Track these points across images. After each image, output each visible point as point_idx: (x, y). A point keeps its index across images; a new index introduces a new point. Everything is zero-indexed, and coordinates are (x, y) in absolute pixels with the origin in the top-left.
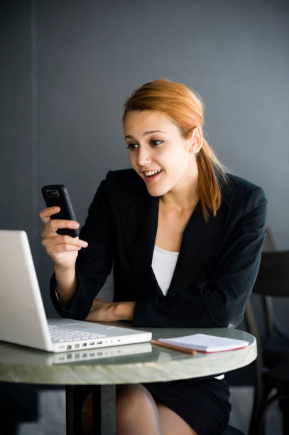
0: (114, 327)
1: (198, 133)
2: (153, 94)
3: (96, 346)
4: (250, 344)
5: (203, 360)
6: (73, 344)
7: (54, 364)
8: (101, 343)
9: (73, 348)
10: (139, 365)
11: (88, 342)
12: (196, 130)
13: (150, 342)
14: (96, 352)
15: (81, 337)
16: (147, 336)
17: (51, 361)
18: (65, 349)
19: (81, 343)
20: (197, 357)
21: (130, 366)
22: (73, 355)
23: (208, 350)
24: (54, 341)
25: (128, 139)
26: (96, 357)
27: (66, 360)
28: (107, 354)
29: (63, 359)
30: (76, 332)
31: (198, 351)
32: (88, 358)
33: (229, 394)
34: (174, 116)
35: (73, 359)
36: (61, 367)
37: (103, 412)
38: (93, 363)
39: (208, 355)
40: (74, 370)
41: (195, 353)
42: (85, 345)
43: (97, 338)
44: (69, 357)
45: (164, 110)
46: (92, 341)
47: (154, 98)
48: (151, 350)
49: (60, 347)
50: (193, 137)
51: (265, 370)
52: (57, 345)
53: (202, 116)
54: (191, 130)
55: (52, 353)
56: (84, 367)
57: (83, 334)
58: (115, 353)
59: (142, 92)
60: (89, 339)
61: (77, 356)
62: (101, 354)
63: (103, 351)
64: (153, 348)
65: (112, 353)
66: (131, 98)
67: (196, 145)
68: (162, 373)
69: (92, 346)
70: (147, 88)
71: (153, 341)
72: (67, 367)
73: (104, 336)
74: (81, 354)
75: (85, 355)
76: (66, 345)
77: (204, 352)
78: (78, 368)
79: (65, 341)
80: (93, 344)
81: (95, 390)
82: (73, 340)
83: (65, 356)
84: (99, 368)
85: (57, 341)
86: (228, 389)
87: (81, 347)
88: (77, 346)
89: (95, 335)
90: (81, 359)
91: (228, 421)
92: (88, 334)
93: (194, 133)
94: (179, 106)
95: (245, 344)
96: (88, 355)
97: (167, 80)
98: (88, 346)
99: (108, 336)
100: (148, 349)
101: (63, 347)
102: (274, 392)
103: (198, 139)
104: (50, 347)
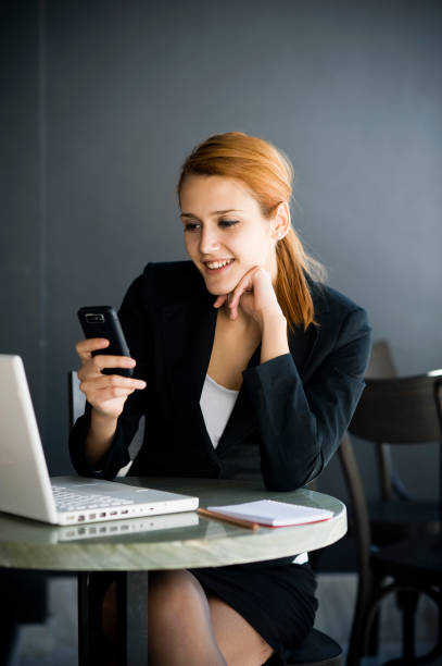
0: (147, 490)
1: (284, 211)
2: (224, 152)
3: (119, 516)
4: (334, 516)
5: (268, 536)
6: (87, 514)
7: (60, 542)
8: (127, 512)
9: (87, 520)
10: (177, 544)
11: (108, 511)
12: (281, 207)
13: (195, 511)
14: (119, 525)
15: (99, 503)
16: (192, 503)
17: (55, 537)
18: (75, 521)
19: (98, 512)
20: (260, 533)
21: (164, 546)
22: (87, 528)
23: (275, 523)
24: (59, 510)
25: (185, 218)
26: (119, 532)
27: (77, 537)
28: (136, 528)
29: (73, 534)
30: (93, 496)
31: (261, 525)
32: (108, 533)
33: (314, 585)
34: (253, 186)
35: (87, 535)
36: (68, 546)
37: (130, 610)
38: (114, 541)
39: (276, 530)
40: (87, 550)
41: (256, 527)
42: (104, 515)
43: (122, 505)
44: (82, 531)
45: (240, 177)
46: (113, 510)
47: (228, 158)
48: (197, 523)
49: (68, 518)
50: (277, 217)
51: (375, 549)
52: (65, 515)
53: (289, 185)
54: (275, 207)
55: (57, 526)
56: (100, 547)
57: (102, 498)
58: (145, 527)
59: (207, 150)
60: (111, 506)
61: (93, 531)
62: (126, 527)
63: (130, 523)
64: (200, 520)
65: (142, 526)
66: (192, 157)
67: (282, 228)
68: (208, 555)
69: (114, 517)
70: (214, 143)
71: (201, 510)
72: (76, 547)
73: (131, 502)
74: (98, 527)
75: (104, 530)
76: (77, 515)
77: (270, 526)
78: (91, 547)
79: (75, 510)
80: (115, 513)
81: (119, 578)
82: (88, 509)
83: (75, 530)
84: (121, 547)
85: (65, 510)
86: (314, 577)
87: (98, 518)
88: (93, 516)
89: (117, 501)
90: (98, 534)
91: (313, 623)
92: (109, 499)
93: (279, 212)
94: (260, 172)
95: (328, 514)
96: (108, 530)
97: (243, 134)
98: (108, 517)
99: (136, 503)
100: (194, 520)
101: (73, 518)
102: (389, 580)
103: (284, 220)
104: (54, 517)
